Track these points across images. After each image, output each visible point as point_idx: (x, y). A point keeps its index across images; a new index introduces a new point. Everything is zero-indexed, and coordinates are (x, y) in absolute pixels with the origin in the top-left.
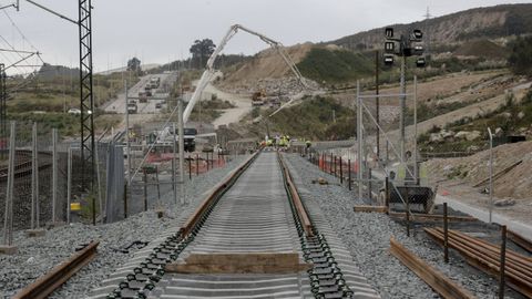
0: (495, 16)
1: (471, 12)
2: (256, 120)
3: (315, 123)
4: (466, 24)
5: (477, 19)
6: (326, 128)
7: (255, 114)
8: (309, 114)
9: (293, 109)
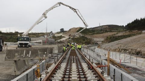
0: (106, 26)
1: (103, 26)
2: (69, 40)
3: (82, 41)
4: (102, 28)
5: (104, 27)
6: (84, 42)
7: (69, 38)
8: (81, 39)
9: (77, 38)
